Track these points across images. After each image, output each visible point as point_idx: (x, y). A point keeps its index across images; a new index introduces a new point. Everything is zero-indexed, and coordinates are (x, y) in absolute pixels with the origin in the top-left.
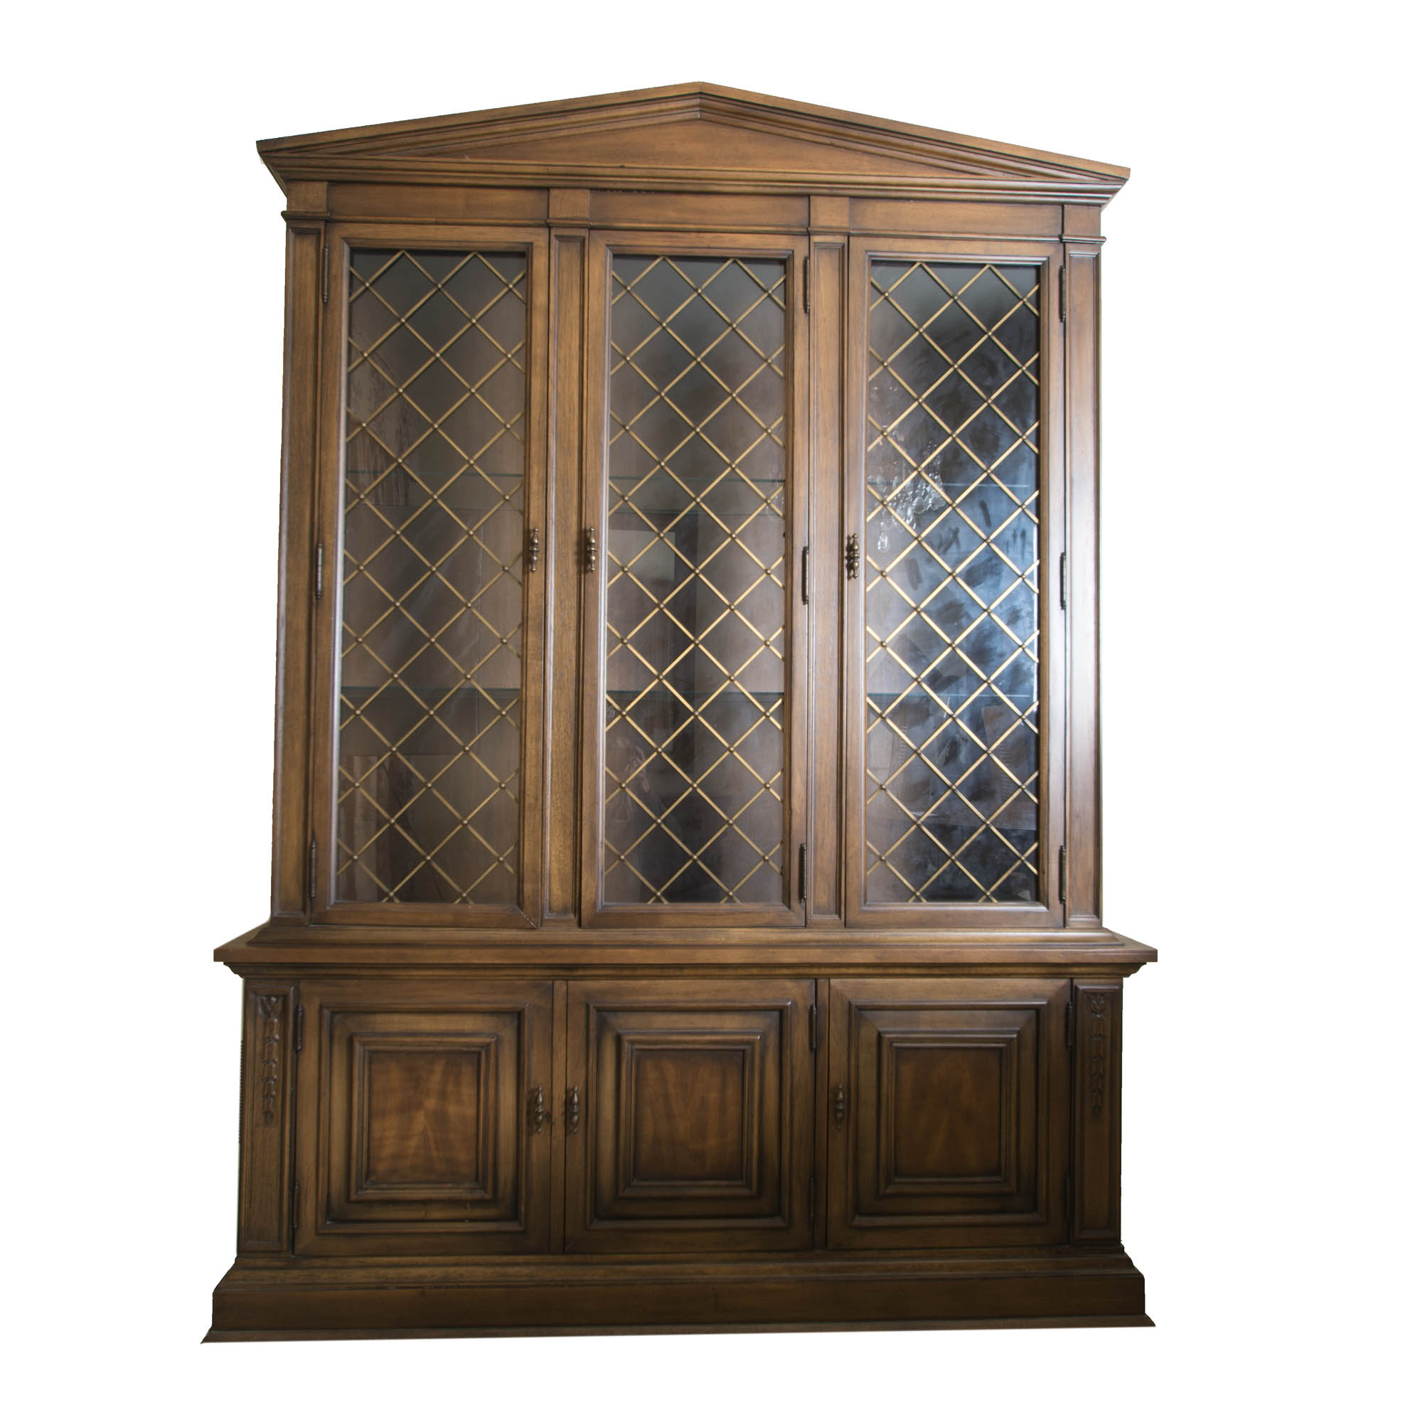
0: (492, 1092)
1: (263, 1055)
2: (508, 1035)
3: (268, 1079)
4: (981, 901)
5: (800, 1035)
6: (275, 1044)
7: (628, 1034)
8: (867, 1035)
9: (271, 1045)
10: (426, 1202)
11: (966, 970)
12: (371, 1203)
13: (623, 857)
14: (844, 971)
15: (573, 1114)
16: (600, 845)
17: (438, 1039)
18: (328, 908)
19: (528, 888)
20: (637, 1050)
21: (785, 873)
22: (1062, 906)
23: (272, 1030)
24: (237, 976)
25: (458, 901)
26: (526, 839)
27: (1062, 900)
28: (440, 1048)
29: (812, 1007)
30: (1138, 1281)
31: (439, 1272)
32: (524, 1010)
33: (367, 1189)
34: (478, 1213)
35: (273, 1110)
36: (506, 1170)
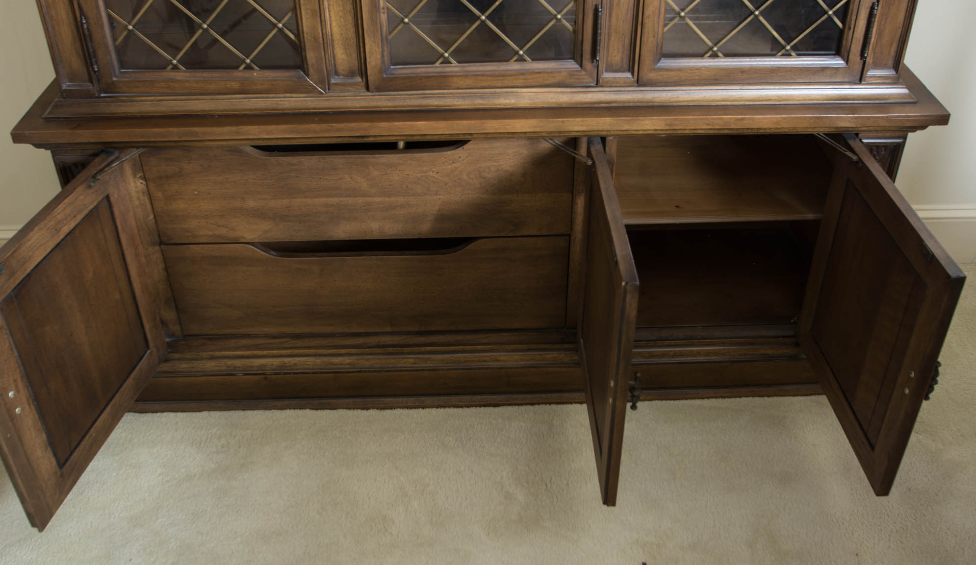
4: (779, 55)
13: (406, 20)
16: (382, 9)
18: (114, 79)
21: (578, 32)
22: (862, 61)
24: (42, 149)
25: (242, 67)
26: (302, 8)
27: (863, 56)
31: (276, 362)
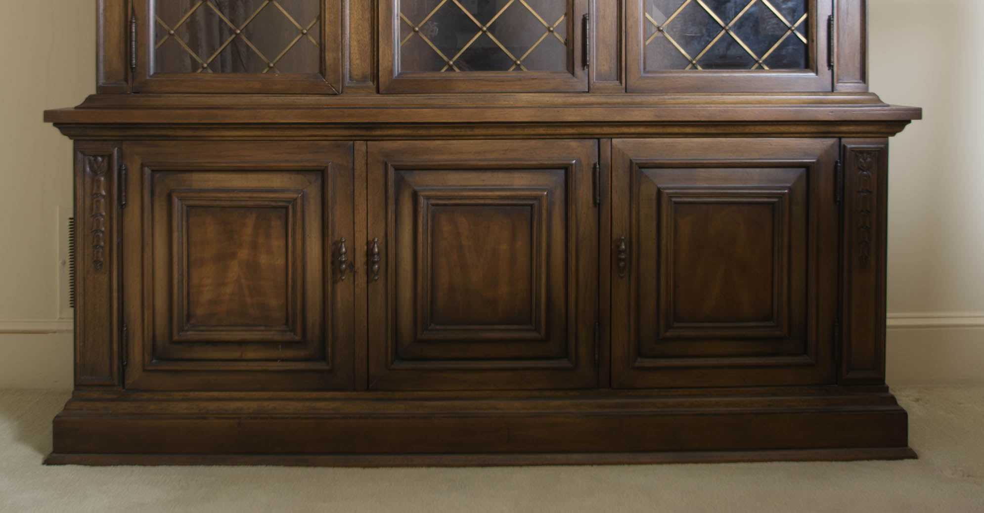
0: (299, 243)
1: (92, 210)
2: (313, 192)
3: (96, 231)
4: (754, 68)
5: (584, 191)
6: (103, 200)
7: (424, 190)
8: (647, 192)
9: (98, 201)
10: (242, 343)
11: (740, 129)
12: (192, 343)
13: (417, 29)
14: (625, 130)
15: (374, 263)
16: (396, 18)
17: (248, 195)
18: (148, 78)
19: (329, 56)
20: (433, 205)
21: (569, 43)
22: (830, 72)
23: (99, 187)
24: (66, 138)
25: (265, 71)
26: (327, 12)
27: (830, 66)
28: (250, 203)
29: (595, 165)
30: (902, 417)
31: (253, 406)
32: (327, 167)
33: (187, 331)
34: (289, 353)
35: (102, 259)
36: (314, 315)
